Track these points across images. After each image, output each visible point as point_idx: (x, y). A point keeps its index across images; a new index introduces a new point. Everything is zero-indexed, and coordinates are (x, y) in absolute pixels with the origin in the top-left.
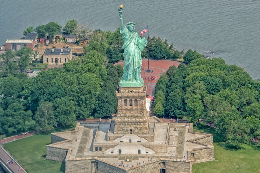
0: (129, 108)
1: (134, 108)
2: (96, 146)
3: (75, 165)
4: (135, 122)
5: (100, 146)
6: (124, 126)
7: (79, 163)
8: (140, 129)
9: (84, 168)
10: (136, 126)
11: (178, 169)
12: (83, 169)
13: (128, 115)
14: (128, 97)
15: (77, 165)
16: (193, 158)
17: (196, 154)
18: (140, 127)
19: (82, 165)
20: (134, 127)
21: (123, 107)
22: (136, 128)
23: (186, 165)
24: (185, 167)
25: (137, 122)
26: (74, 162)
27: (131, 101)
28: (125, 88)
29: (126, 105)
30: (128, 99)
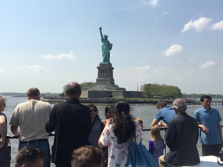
0: (102, 74)
6: (100, 82)
13: (102, 77)
14: (102, 68)
22: (105, 83)
28: (102, 65)
29: (101, 72)
30: (102, 70)
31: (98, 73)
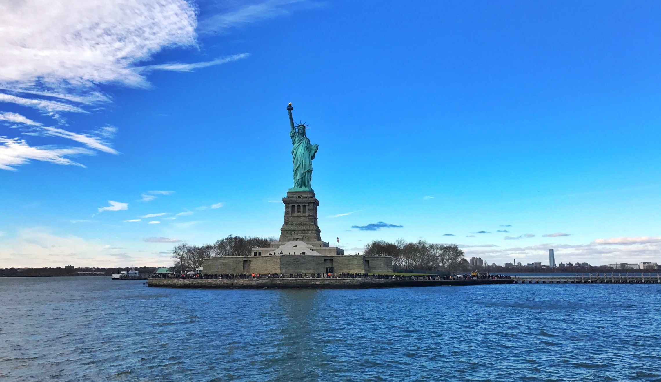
0: (296, 215)
1: (302, 214)
2: (255, 251)
3: (223, 264)
4: (302, 230)
5: (260, 251)
6: (290, 235)
7: (228, 261)
8: (308, 237)
9: (235, 268)
10: (304, 235)
11: (349, 266)
12: (232, 269)
13: (295, 223)
14: (295, 202)
15: (226, 264)
16: (368, 267)
17: (371, 261)
18: (308, 236)
19: (231, 264)
20: (301, 236)
21: (290, 214)
22: (304, 237)
23: (357, 260)
24: (357, 262)
25: (304, 230)
26: (222, 260)
27: (299, 206)
28: (293, 194)
29: (293, 212)
30: (296, 205)
31: (286, 213)
